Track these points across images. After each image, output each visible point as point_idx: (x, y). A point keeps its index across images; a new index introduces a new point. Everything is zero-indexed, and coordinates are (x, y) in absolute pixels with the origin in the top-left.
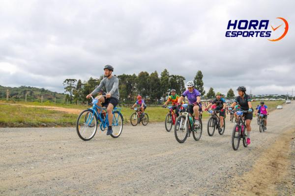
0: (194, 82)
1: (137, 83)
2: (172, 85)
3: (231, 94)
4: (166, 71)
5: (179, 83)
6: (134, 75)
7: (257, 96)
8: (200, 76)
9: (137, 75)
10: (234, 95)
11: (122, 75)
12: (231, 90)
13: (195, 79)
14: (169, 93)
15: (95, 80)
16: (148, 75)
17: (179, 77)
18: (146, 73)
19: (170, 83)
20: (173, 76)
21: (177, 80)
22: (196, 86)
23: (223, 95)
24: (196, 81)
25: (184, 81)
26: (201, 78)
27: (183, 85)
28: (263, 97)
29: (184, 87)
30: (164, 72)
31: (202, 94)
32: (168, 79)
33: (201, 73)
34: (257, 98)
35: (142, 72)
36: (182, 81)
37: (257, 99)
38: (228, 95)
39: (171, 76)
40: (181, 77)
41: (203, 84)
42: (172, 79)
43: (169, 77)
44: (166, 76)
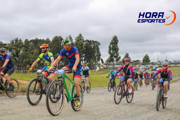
0: (110, 47)
1: (50, 48)
2: (86, 50)
3: (146, 60)
4: (80, 35)
5: (94, 48)
6: (48, 39)
7: (172, 62)
8: (115, 41)
9: (51, 40)
10: (149, 61)
11: (35, 39)
12: (147, 55)
13: (111, 44)
14: (84, 58)
15: (5, 44)
16: (62, 39)
17: (94, 42)
18: (60, 37)
19: (85, 48)
20: (88, 41)
21: (92, 46)
22: (112, 51)
23: (138, 61)
24: (111, 46)
25: (99, 46)
26: (116, 43)
27: (98, 50)
28: (179, 63)
29: (99, 52)
30: (79, 36)
31: (117, 60)
32: (82, 44)
33: (117, 38)
34: (172, 63)
35: (56, 37)
36: (97, 46)
37: (172, 65)
38: (144, 60)
39: (86, 41)
40: (96, 42)
41: (118, 49)
42: (87, 44)
43: (84, 41)
44: (81, 41)
